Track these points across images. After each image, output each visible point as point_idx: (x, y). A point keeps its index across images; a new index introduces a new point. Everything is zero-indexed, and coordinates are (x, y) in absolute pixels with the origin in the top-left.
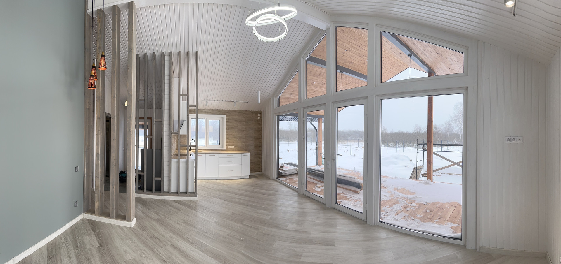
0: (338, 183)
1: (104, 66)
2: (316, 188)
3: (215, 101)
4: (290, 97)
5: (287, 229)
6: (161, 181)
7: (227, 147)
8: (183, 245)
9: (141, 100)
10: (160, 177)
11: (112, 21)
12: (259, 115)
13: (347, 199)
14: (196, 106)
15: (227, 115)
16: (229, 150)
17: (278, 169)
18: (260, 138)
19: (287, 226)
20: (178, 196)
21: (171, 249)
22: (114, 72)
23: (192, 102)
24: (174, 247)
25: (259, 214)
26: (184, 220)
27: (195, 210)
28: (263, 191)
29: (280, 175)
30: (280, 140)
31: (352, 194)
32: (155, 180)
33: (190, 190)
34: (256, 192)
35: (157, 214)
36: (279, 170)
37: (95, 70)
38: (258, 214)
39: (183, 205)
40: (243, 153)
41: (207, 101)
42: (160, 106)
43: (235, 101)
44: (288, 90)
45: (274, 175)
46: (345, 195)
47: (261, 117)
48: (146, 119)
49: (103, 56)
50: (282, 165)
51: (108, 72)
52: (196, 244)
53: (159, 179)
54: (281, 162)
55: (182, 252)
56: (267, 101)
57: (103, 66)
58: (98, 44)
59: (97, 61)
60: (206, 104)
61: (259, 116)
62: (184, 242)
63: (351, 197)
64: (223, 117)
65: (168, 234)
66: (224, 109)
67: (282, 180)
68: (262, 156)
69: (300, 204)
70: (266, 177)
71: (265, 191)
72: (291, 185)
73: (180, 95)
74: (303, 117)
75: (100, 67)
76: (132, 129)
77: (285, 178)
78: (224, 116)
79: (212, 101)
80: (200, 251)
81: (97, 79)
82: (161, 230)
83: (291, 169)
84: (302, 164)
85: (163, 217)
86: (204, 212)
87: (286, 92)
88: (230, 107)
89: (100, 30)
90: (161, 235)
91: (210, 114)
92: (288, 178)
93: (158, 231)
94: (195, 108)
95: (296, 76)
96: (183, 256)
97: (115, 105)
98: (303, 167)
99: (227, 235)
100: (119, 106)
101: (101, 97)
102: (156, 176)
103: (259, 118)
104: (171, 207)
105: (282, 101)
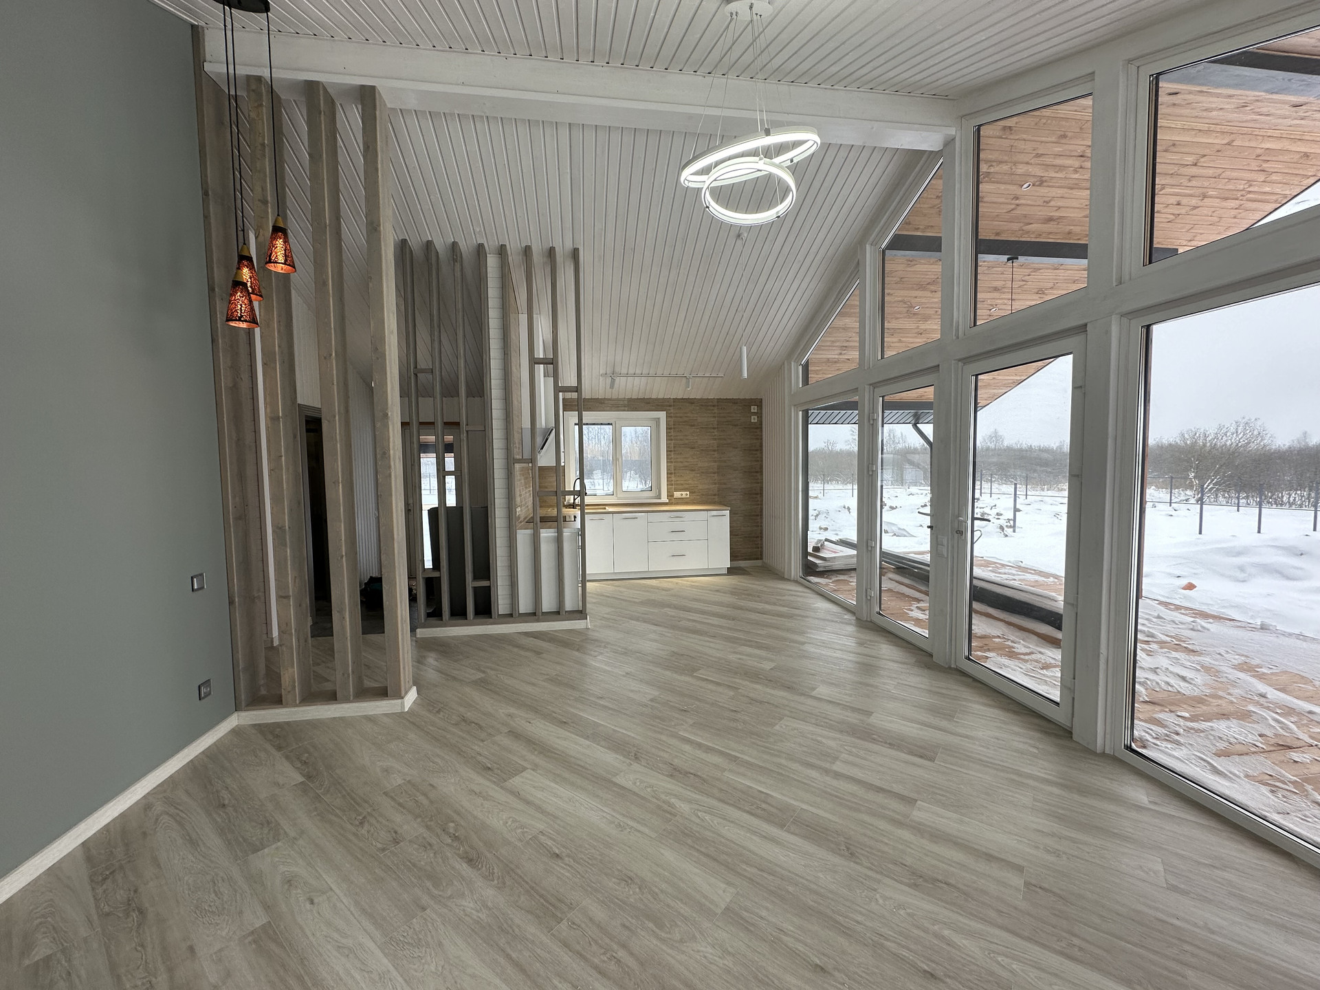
0: (974, 600)
1: (286, 260)
2: (912, 611)
3: (634, 375)
4: (841, 357)
5: (812, 694)
6: (488, 589)
7: (670, 495)
8: (541, 729)
9: (423, 371)
10: (488, 578)
11: (307, 124)
12: (754, 409)
13: (1012, 655)
14: (577, 389)
15: (669, 412)
16: (677, 504)
17: (805, 553)
18: (757, 472)
19: (814, 689)
20: (538, 621)
21: (506, 741)
22: (325, 283)
23: (569, 379)
24: (515, 735)
25: (744, 657)
26: (547, 675)
27: (578, 650)
28: (760, 606)
29: (810, 569)
30: (810, 478)
31: (1037, 645)
32: (475, 589)
33: (569, 606)
34: (741, 608)
35: (479, 670)
36: (809, 558)
37: (251, 267)
38: (741, 657)
39: (550, 641)
40: (710, 510)
41: (613, 375)
42: (478, 389)
43: (688, 376)
44: (833, 339)
45: (795, 569)
46: (1009, 643)
47: (759, 415)
48: (439, 425)
49: (279, 231)
50: (817, 543)
51: (302, 279)
52: (572, 724)
53: (484, 583)
54: (814, 537)
55: (534, 743)
56: (775, 372)
57: (281, 259)
58: (258, 189)
59: (259, 239)
60: (612, 386)
61: (754, 414)
62: (542, 721)
63: (1032, 653)
64: (659, 419)
65: (503, 710)
66: (661, 396)
67: (817, 583)
68: (762, 518)
69: (861, 644)
70: (773, 573)
71: (768, 607)
72: (840, 597)
73: (534, 361)
74: (873, 410)
75: (270, 262)
76: (392, 452)
77: (826, 578)
78: (662, 415)
79: (627, 375)
80: (582, 736)
81: (261, 296)
82: (486, 702)
83: (842, 557)
84: (869, 541)
85: (492, 673)
86: (602, 653)
87: (828, 344)
88: (677, 391)
89: (263, 145)
90: (484, 714)
91: (624, 411)
92: (834, 579)
93: (478, 707)
94: (575, 395)
95: (851, 297)
96: (536, 753)
97: (333, 380)
98: (870, 549)
99: (652, 700)
100: (346, 384)
101: (281, 353)
102: (475, 578)
103: (754, 419)
104: (516, 650)
105: (818, 368)
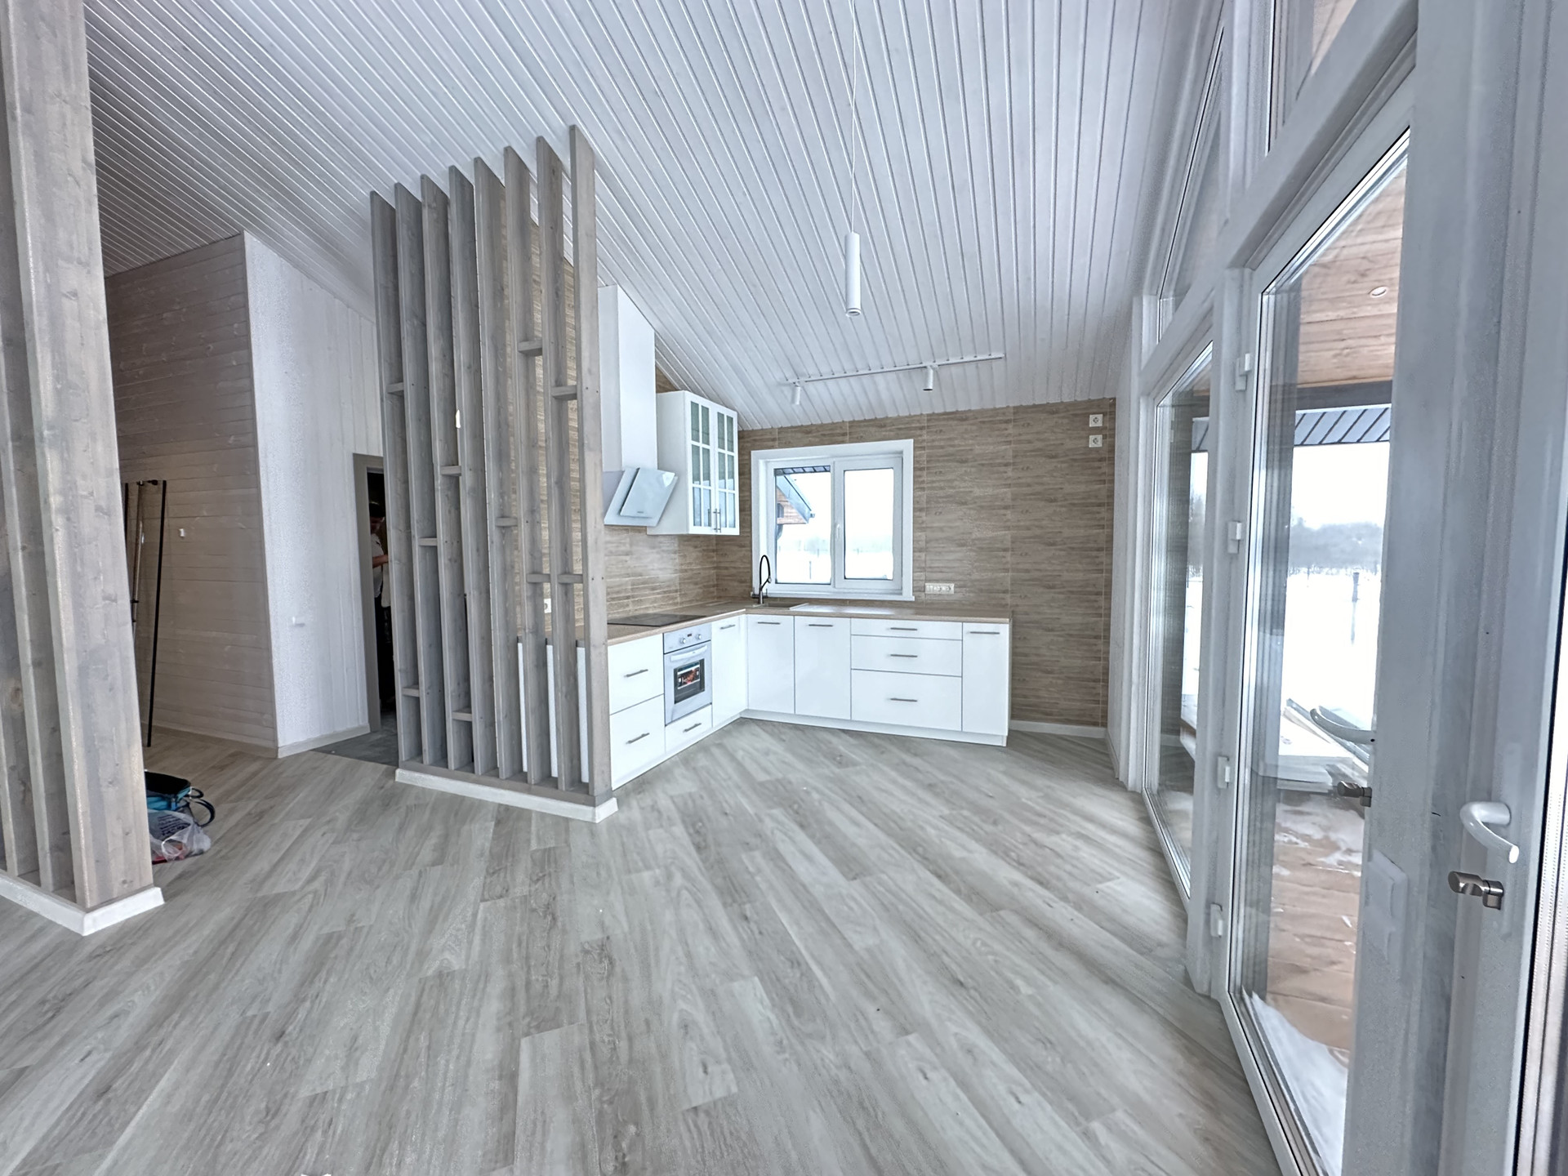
3: (835, 377)
7: (919, 590)
12: (1096, 421)
15: (920, 438)
40: (968, 626)
41: (800, 381)
43: (930, 366)
47: (1109, 432)
61: (1096, 430)
64: (900, 453)
66: (904, 413)
78: (907, 445)
79: (822, 378)
103: (1096, 442)
